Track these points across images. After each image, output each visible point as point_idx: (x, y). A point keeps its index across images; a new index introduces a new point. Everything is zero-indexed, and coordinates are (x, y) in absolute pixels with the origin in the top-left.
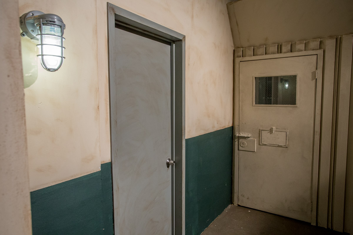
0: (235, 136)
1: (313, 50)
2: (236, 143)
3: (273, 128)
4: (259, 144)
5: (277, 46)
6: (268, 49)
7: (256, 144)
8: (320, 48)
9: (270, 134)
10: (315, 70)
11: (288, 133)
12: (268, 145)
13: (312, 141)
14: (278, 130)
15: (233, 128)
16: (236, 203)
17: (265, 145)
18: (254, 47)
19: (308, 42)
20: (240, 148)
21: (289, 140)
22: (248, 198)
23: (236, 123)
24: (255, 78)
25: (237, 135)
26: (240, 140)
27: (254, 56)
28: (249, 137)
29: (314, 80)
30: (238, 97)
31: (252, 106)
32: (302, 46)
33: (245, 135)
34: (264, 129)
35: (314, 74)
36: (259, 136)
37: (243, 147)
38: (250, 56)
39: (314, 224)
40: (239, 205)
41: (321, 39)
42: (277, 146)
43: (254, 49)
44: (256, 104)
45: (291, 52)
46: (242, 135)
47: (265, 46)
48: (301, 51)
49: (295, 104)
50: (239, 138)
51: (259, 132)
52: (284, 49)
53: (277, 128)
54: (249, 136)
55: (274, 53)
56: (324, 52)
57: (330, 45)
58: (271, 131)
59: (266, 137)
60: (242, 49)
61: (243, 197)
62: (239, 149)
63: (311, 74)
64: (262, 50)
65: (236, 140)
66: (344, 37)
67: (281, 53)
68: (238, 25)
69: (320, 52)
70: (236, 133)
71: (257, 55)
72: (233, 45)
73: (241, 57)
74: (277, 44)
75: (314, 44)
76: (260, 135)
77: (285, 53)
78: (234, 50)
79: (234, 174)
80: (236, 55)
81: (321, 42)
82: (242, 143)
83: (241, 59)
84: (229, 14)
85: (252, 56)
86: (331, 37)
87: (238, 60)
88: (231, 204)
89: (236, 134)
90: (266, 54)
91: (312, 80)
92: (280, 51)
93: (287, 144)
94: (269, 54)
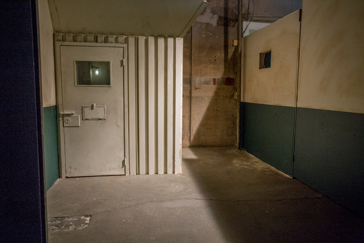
0: (59, 114)
1: (120, 43)
2: (61, 121)
3: (93, 105)
4: (83, 120)
5: (93, 36)
7: (80, 119)
8: (125, 43)
9: (92, 110)
10: (122, 59)
11: (106, 108)
12: (90, 119)
13: (123, 113)
14: (98, 106)
15: (56, 107)
16: (64, 175)
17: (88, 119)
18: (73, 34)
19: (117, 37)
20: (65, 125)
21: (106, 113)
22: (75, 169)
23: (60, 102)
24: (76, 61)
25: (62, 113)
26: (65, 118)
27: (73, 41)
28: (73, 114)
30: (61, 79)
31: (75, 86)
32: (113, 40)
33: (70, 113)
34: (86, 106)
35: (122, 62)
36: (82, 112)
37: (67, 123)
38: (70, 41)
40: (67, 177)
41: (126, 36)
42: (98, 119)
43: (73, 36)
44: (77, 84)
45: (105, 42)
46: (66, 112)
47: (83, 34)
48: (112, 43)
49: (110, 85)
50: (64, 115)
51: (82, 108)
52: (99, 40)
53: (96, 105)
54: (73, 113)
55: (91, 42)
56: (128, 46)
58: (92, 107)
59: (88, 113)
60: (62, 34)
61: (71, 168)
62: (64, 126)
63: (120, 62)
64: (81, 38)
65: (60, 118)
66: (140, 38)
67: (97, 42)
69: (125, 46)
71: (77, 42)
72: (53, 29)
73: (61, 41)
75: (121, 39)
76: (83, 111)
77: (100, 42)
78: (54, 34)
79: (60, 150)
80: (56, 38)
82: (66, 120)
83: (61, 43)
86: (132, 35)
87: (58, 44)
88: (59, 178)
89: (60, 112)
90: (84, 41)
91: (121, 67)
92: (96, 40)
93: (106, 116)
94: (87, 42)
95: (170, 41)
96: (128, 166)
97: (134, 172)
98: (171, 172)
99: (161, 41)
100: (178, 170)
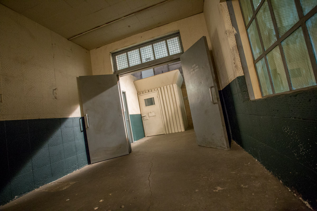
1: (156, 91)
2: (143, 118)
4: (149, 117)
11: (155, 112)
15: (141, 114)
16: (146, 136)
18: (142, 91)
20: (144, 120)
21: (155, 114)
23: (142, 113)
24: (144, 99)
28: (146, 116)
30: (141, 105)
36: (148, 115)
39: (165, 134)
40: (147, 137)
42: (153, 116)
44: (146, 106)
46: (144, 116)
48: (153, 91)
52: (150, 91)
55: (147, 92)
56: (158, 91)
57: (159, 89)
58: (151, 113)
59: (150, 115)
60: (139, 92)
63: (157, 96)
64: (145, 92)
66: (161, 87)
68: (137, 87)
71: (144, 94)
74: (148, 90)
75: (156, 89)
78: (137, 93)
79: (144, 128)
84: (134, 84)
85: (142, 94)
86: (159, 87)
87: (139, 95)
91: (157, 98)
92: (149, 92)
95: (171, 86)
96: (165, 131)
97: (167, 133)
98: (181, 131)
99: (168, 86)
100: (183, 130)
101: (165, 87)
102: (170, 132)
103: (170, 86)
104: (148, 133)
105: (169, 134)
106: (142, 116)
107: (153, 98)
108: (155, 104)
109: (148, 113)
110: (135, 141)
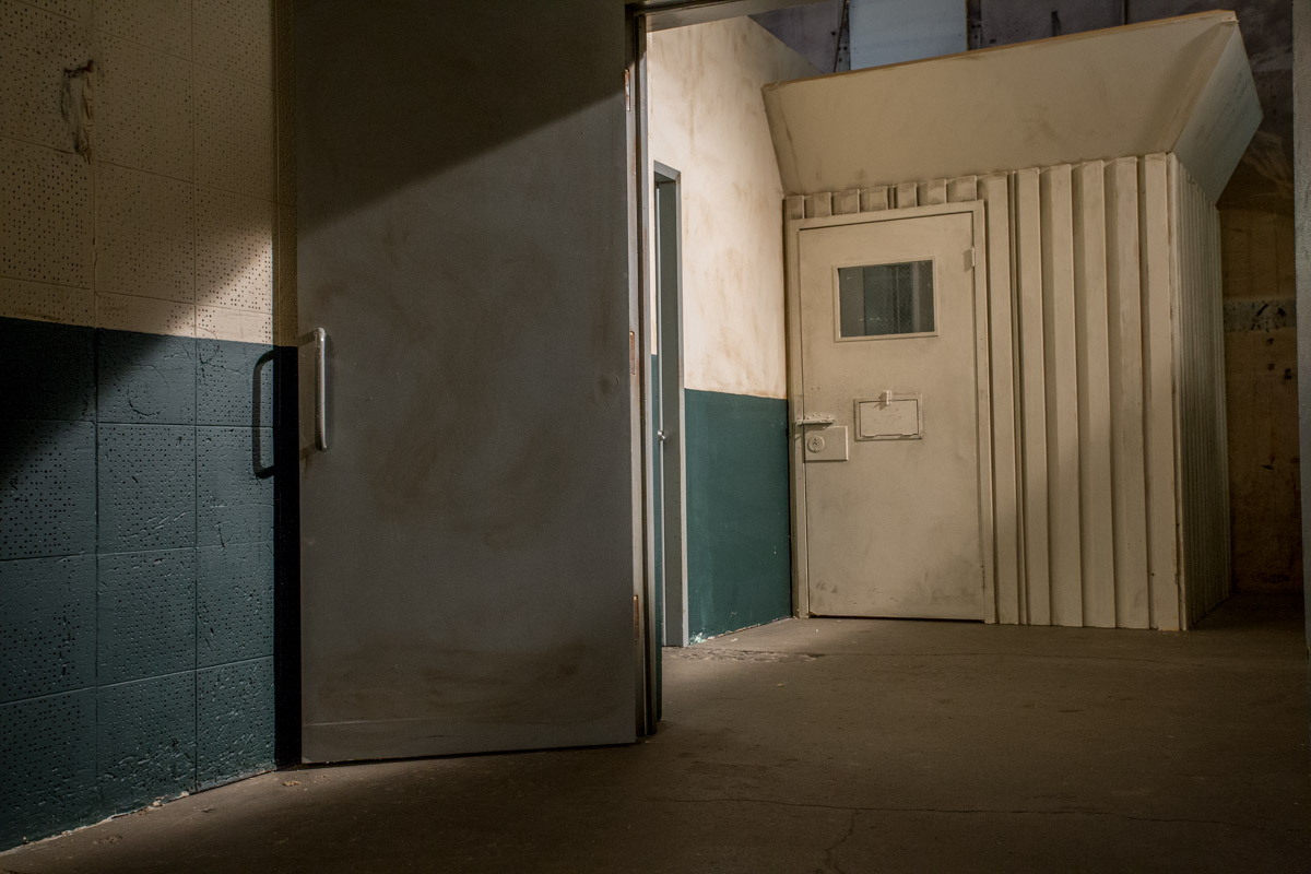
0: (794, 425)
1: (963, 201)
2: (798, 443)
3: (886, 394)
4: (856, 440)
5: (886, 192)
6: (865, 197)
7: (849, 439)
8: (978, 197)
9: (881, 409)
10: (969, 248)
11: (921, 403)
12: (879, 438)
13: (974, 416)
14: (898, 397)
15: (787, 405)
16: (803, 607)
17: (870, 439)
18: (832, 192)
19: (954, 183)
20: (809, 456)
21: (924, 418)
22: (834, 591)
23: (796, 391)
24: (839, 269)
25: (801, 421)
26: (808, 435)
27: (833, 214)
28: (829, 424)
29: (970, 271)
31: (835, 342)
32: (941, 193)
33: (821, 420)
34: (865, 398)
35: (968, 255)
36: (855, 417)
37: (814, 452)
38: (825, 215)
39: (990, 620)
40: (813, 616)
41: (981, 177)
42: (896, 437)
43: (832, 198)
44: (842, 336)
45: (918, 205)
46: (811, 419)
47: (858, 191)
48: (939, 203)
49: (932, 330)
50: (805, 427)
51: (855, 406)
52: (902, 199)
53: (895, 394)
54: (830, 420)
55: (879, 208)
56: (986, 205)
57: (997, 188)
58: (882, 401)
59: (872, 419)
60: (803, 198)
61: (822, 588)
62: (807, 459)
63: (962, 257)
64: (852, 201)
65: (797, 436)
66: (1023, 175)
67: (896, 207)
68: (790, 139)
69: (978, 206)
70: (796, 416)
71: (841, 214)
72: (781, 189)
73: (801, 217)
74: (886, 187)
75: (966, 188)
76: (857, 415)
77: (904, 207)
78: (784, 202)
79: (795, 532)
80: (789, 213)
81: (979, 184)
82: (812, 441)
83: (802, 223)
84: (767, 111)
85: (828, 215)
86: (997, 173)
87: (793, 226)
88: (792, 616)
89: (796, 418)
90: (862, 210)
91: (966, 270)
92: (893, 202)
93: (921, 428)
94: (868, 210)
95: (1126, 169)
96: (990, 592)
97: (1010, 615)
98: (1142, 624)
99: (1093, 175)
100: (1170, 619)
101: (1061, 177)
102: (1039, 616)
103: (1109, 174)
104: (821, 586)
105: (1025, 627)
106: (799, 419)
107: (927, 267)
108: (928, 325)
109: (856, 405)
110: (698, 639)
